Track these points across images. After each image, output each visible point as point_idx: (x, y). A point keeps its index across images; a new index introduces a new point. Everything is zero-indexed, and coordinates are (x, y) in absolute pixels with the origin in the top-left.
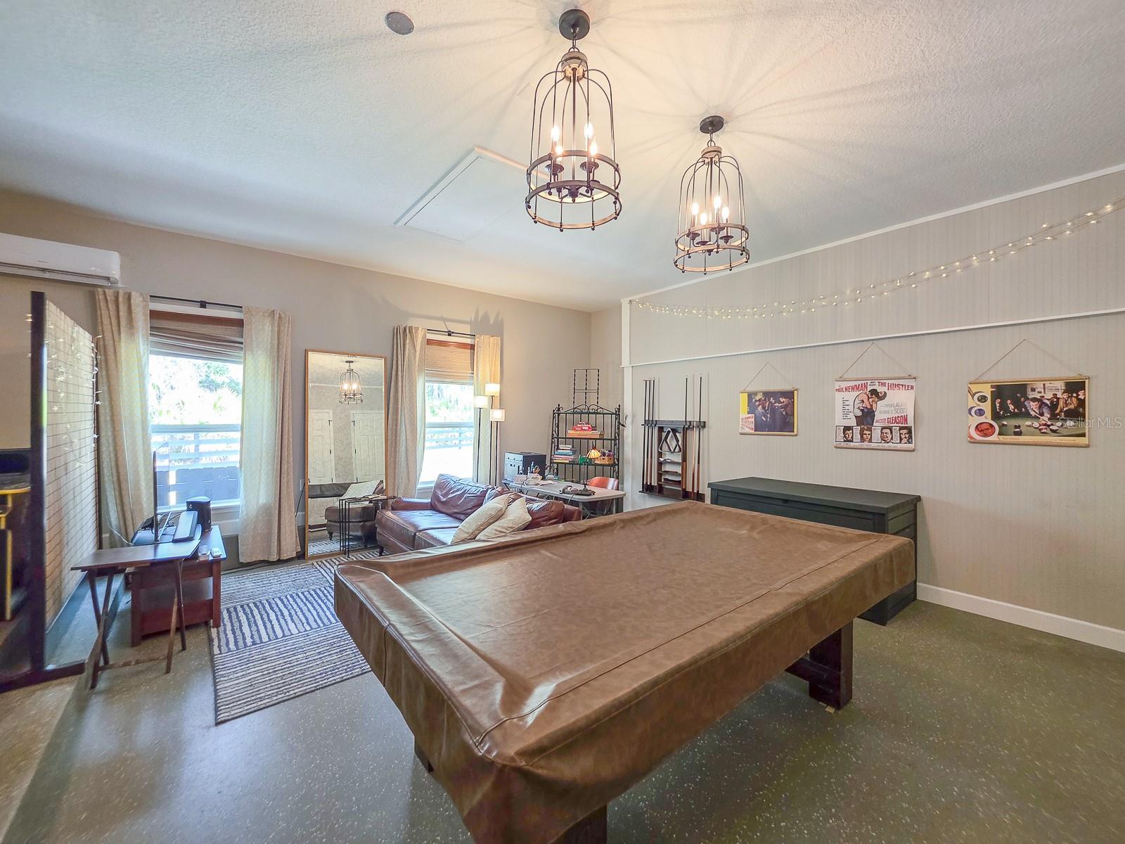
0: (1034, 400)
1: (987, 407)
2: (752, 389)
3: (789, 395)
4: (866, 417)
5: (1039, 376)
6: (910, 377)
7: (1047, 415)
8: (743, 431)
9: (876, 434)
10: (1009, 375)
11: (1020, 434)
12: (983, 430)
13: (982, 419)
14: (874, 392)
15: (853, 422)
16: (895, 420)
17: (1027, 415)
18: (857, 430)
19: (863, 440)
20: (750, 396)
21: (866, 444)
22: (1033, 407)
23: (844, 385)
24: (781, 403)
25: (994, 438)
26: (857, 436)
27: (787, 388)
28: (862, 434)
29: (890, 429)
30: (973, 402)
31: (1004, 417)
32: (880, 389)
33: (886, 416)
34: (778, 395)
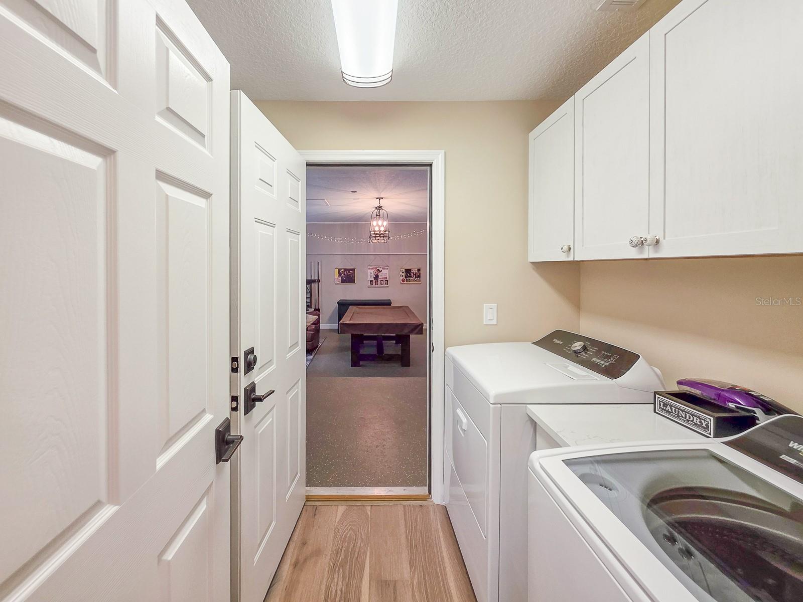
0: (412, 273)
1: (404, 274)
2: (340, 268)
3: (353, 270)
4: (377, 277)
6: (387, 266)
7: (414, 277)
8: (337, 283)
9: (379, 282)
10: (407, 267)
11: (410, 281)
13: (403, 278)
14: (378, 270)
15: (373, 279)
16: (384, 278)
18: (374, 281)
19: (375, 284)
20: (339, 270)
21: (376, 286)
22: (412, 275)
24: (350, 272)
25: (405, 282)
27: (352, 267)
29: (383, 280)
30: (401, 273)
31: (407, 277)
32: (380, 269)
34: (349, 270)
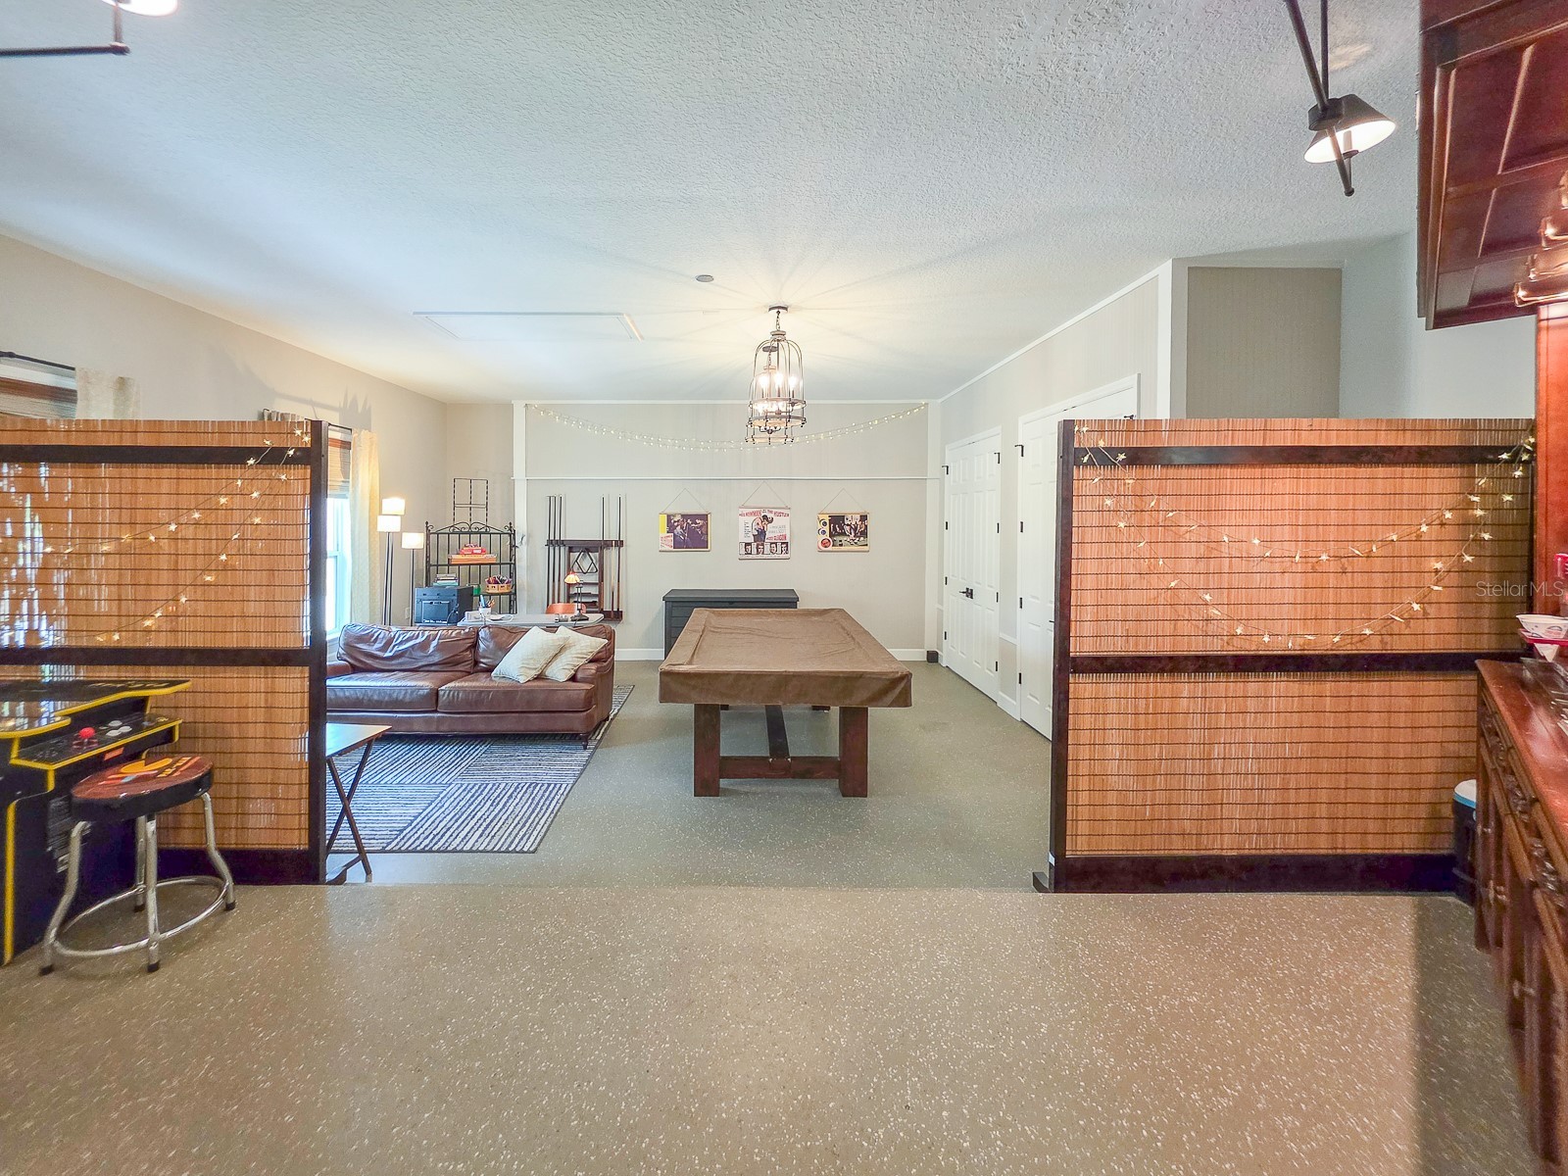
0: (848, 525)
1: (827, 528)
2: (671, 511)
4: (760, 535)
5: (848, 512)
6: (787, 508)
7: (853, 534)
8: (663, 549)
9: (767, 547)
10: (837, 511)
11: (841, 545)
12: (825, 544)
13: (824, 537)
14: (765, 517)
15: (751, 539)
17: (844, 534)
18: (754, 545)
19: (758, 553)
20: (669, 517)
21: (760, 555)
22: (847, 528)
23: (746, 511)
24: (696, 523)
25: (830, 548)
26: (754, 551)
28: (757, 548)
29: (776, 543)
30: (820, 526)
31: (834, 536)
32: (769, 516)
33: (772, 535)
34: (694, 517)
